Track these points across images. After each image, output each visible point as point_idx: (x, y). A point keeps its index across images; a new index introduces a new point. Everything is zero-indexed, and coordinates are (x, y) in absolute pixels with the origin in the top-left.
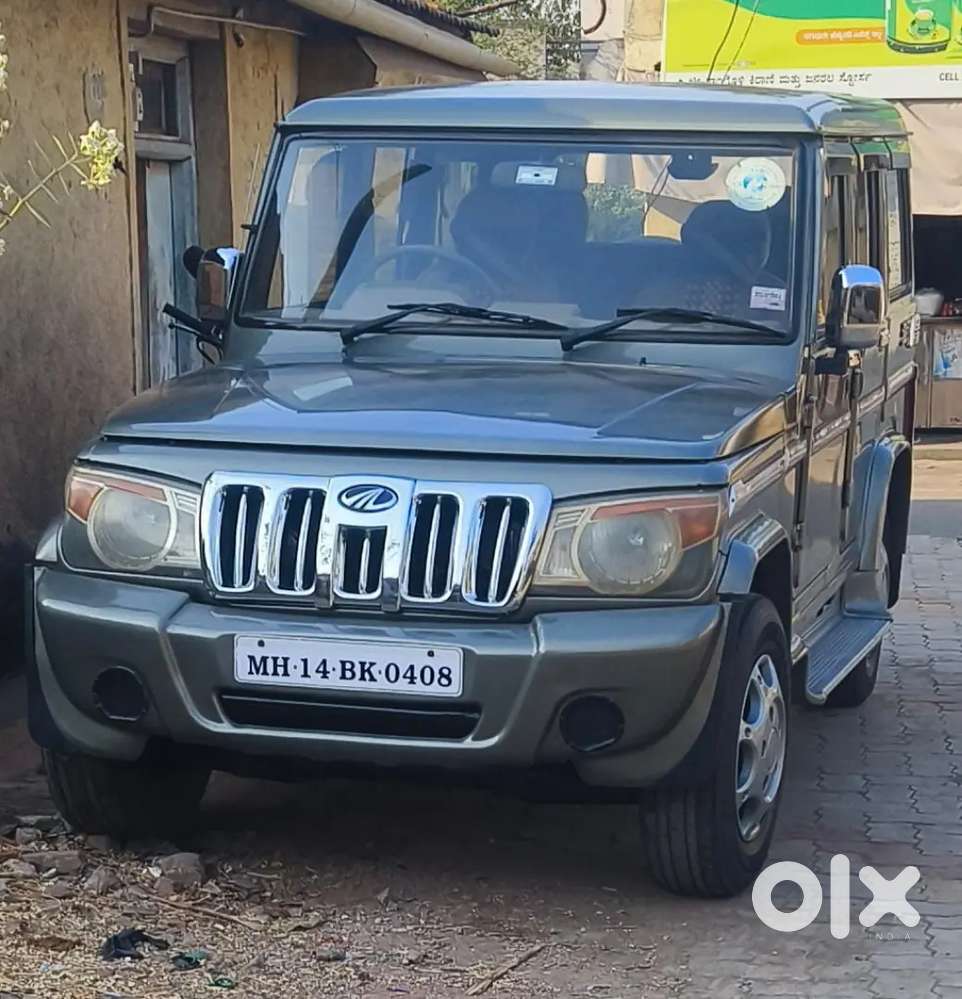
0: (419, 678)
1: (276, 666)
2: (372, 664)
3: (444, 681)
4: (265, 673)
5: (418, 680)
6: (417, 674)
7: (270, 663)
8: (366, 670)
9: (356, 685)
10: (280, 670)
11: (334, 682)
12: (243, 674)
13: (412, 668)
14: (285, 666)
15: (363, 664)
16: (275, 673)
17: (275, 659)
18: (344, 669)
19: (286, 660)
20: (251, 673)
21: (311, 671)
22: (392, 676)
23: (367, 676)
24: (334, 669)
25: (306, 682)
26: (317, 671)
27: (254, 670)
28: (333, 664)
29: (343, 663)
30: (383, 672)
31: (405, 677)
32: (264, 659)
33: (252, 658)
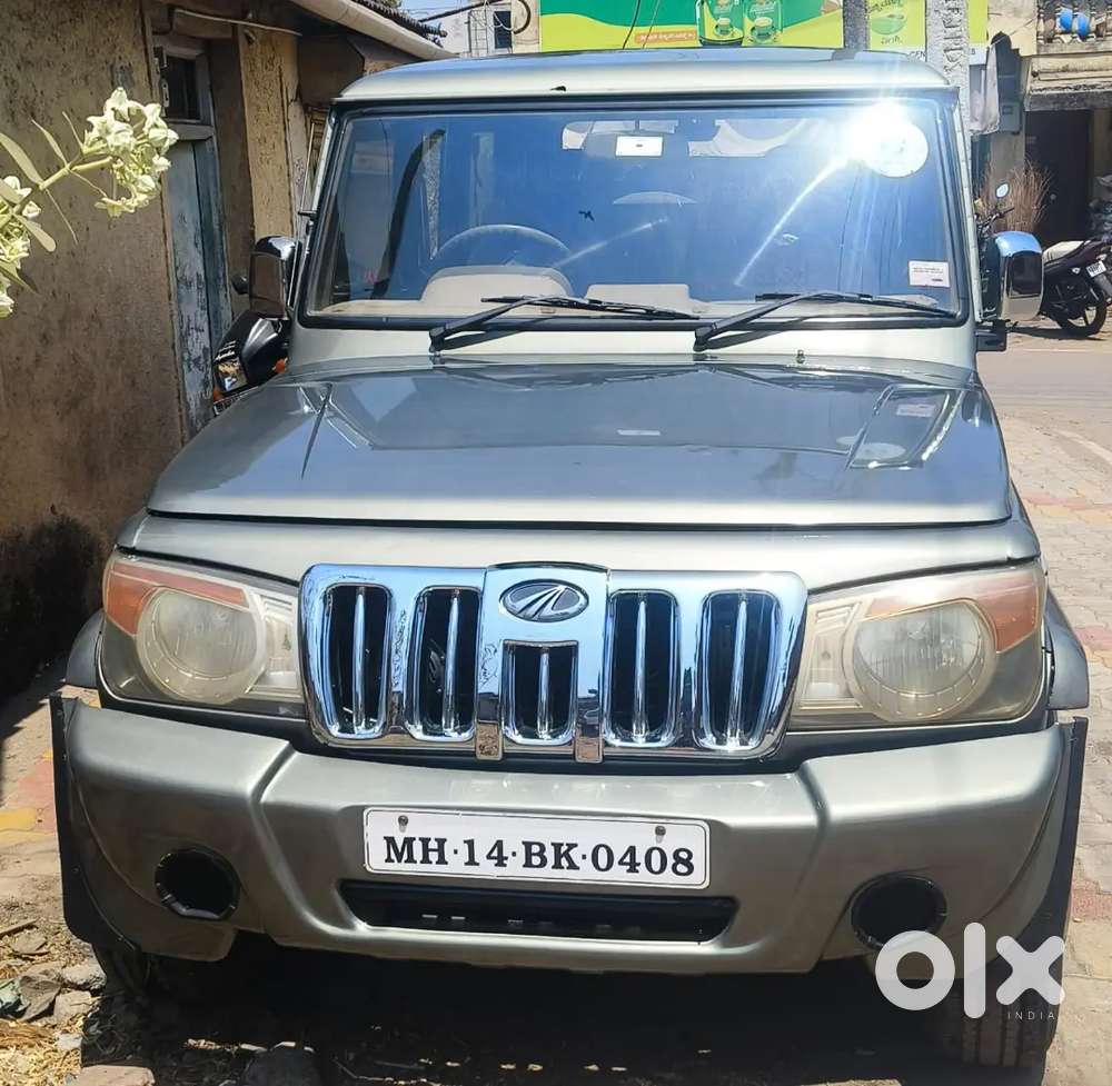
0: (643, 865)
1: (426, 851)
2: (571, 846)
3: (682, 868)
4: (411, 860)
5: (642, 868)
6: (640, 858)
7: (417, 848)
8: (563, 854)
9: (548, 874)
10: (434, 856)
11: (515, 870)
12: (377, 861)
13: (632, 850)
14: (441, 850)
15: (557, 846)
16: (426, 860)
17: (425, 841)
18: (529, 855)
19: (441, 842)
20: (389, 860)
21: (480, 856)
22: (603, 862)
23: (564, 862)
24: (514, 854)
25: (473, 871)
26: (489, 857)
27: (393, 856)
28: (513, 846)
29: (528, 845)
30: (589, 857)
31: (621, 863)
32: (409, 842)
33: (390, 841)
